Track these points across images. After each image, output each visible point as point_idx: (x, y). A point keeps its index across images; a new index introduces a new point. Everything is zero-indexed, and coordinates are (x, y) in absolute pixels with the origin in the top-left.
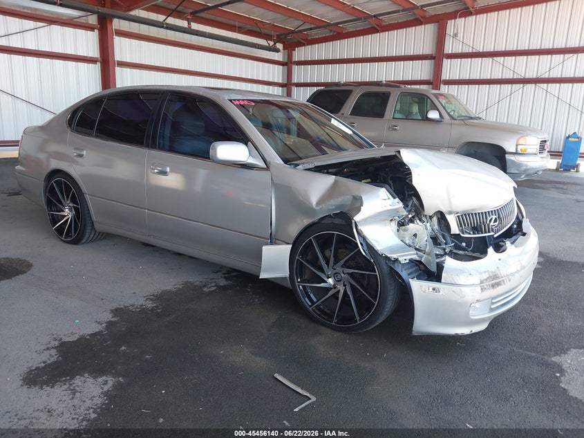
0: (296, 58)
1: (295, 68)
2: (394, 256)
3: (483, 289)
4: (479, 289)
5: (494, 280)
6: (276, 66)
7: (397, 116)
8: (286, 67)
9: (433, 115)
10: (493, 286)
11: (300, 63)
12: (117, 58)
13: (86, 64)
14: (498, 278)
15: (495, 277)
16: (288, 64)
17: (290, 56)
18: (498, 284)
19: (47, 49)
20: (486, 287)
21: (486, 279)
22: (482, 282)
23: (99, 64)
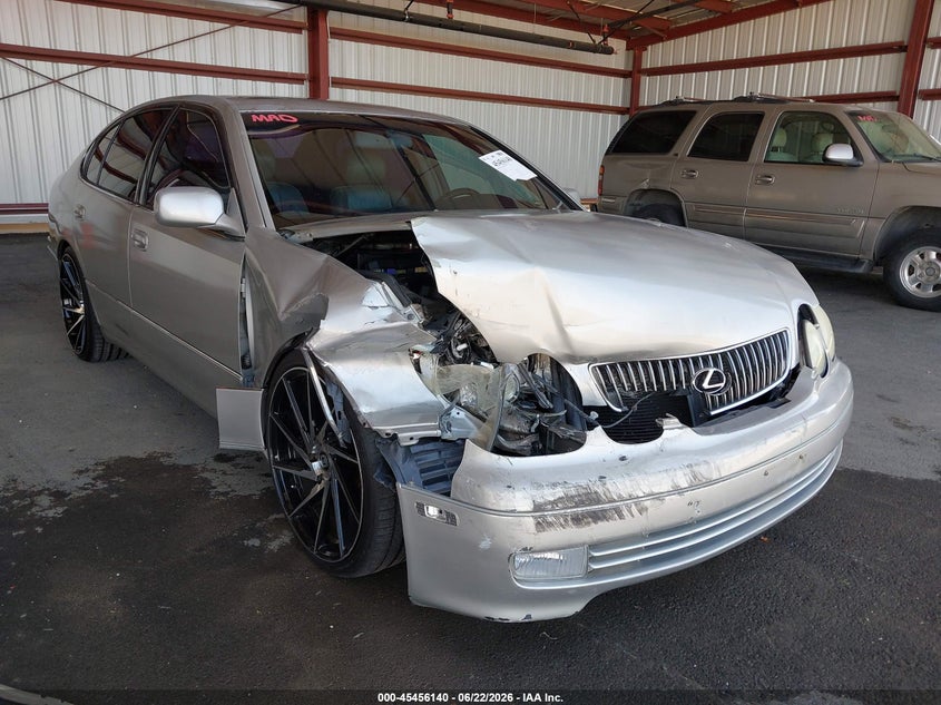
0: (647, 63)
1: (646, 81)
2: (389, 429)
3: (541, 525)
4: (530, 522)
5: (587, 506)
6: (613, 78)
7: (775, 157)
8: (629, 80)
9: (841, 153)
10: (577, 520)
11: (654, 72)
12: (334, 72)
13: (287, 85)
14: (599, 501)
15: (590, 498)
16: (633, 75)
17: (637, 60)
18: (597, 517)
19: (229, 64)
20: (550, 519)
21: (554, 503)
22: (538, 508)
23: (307, 83)
